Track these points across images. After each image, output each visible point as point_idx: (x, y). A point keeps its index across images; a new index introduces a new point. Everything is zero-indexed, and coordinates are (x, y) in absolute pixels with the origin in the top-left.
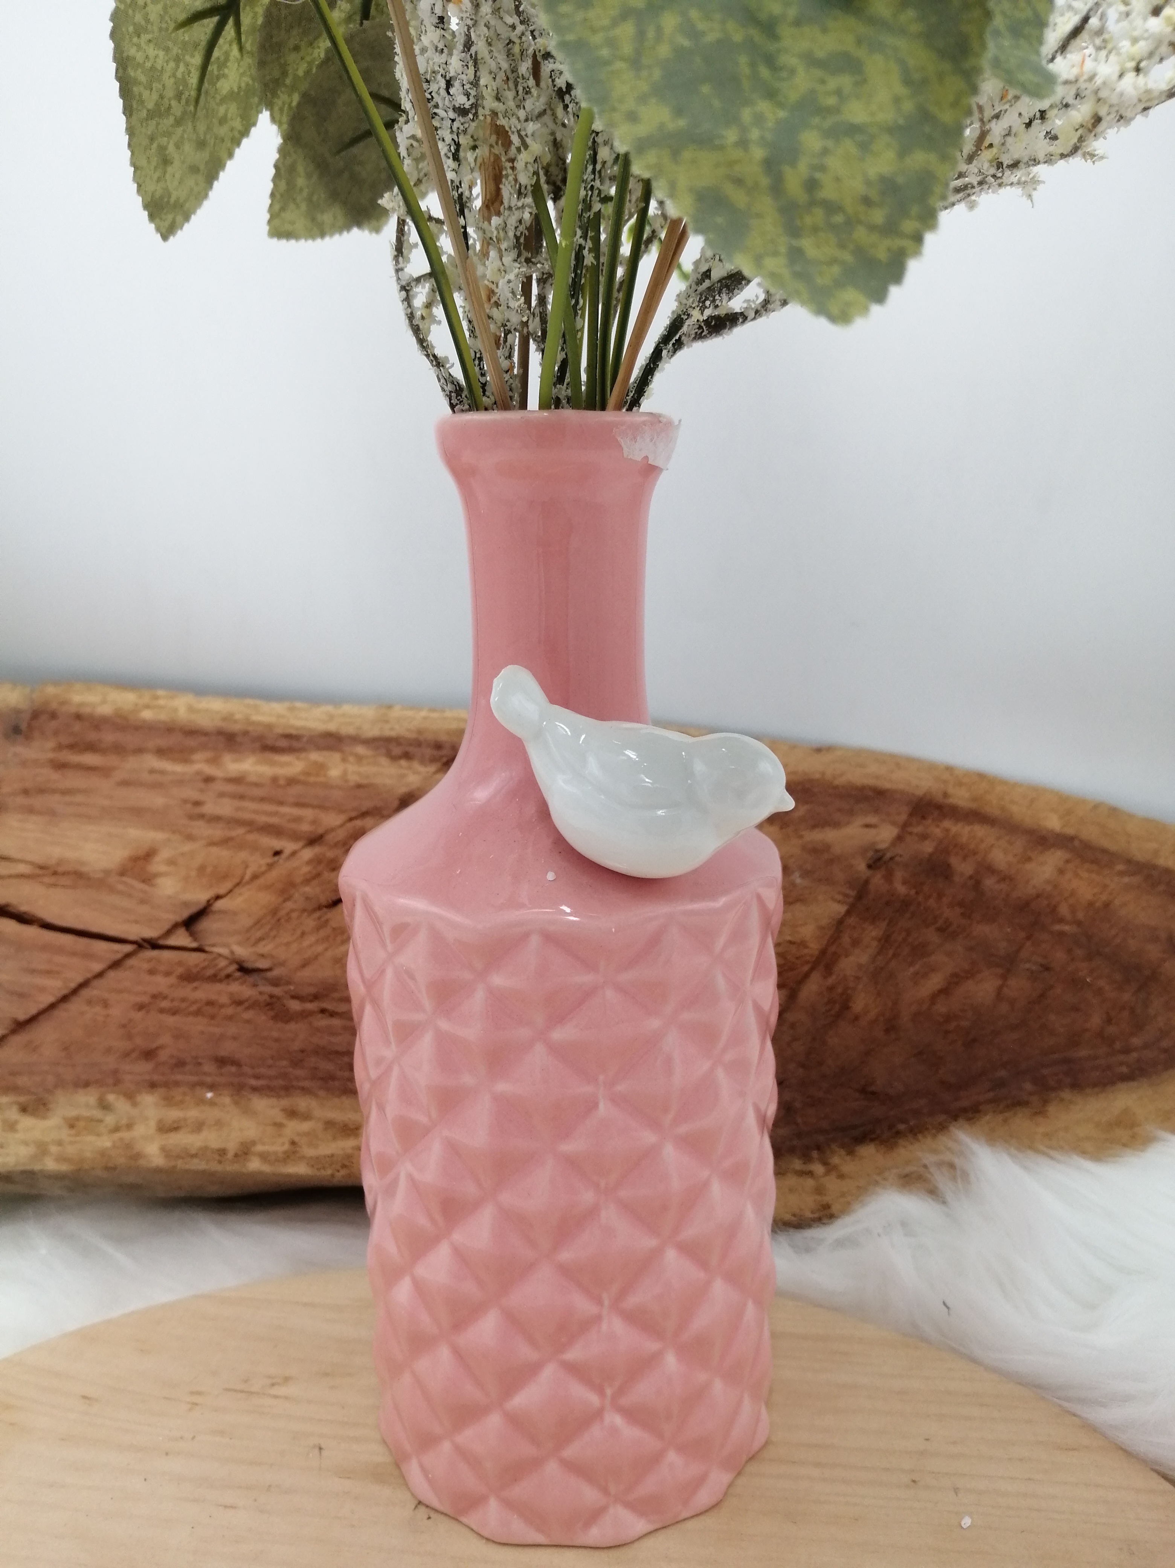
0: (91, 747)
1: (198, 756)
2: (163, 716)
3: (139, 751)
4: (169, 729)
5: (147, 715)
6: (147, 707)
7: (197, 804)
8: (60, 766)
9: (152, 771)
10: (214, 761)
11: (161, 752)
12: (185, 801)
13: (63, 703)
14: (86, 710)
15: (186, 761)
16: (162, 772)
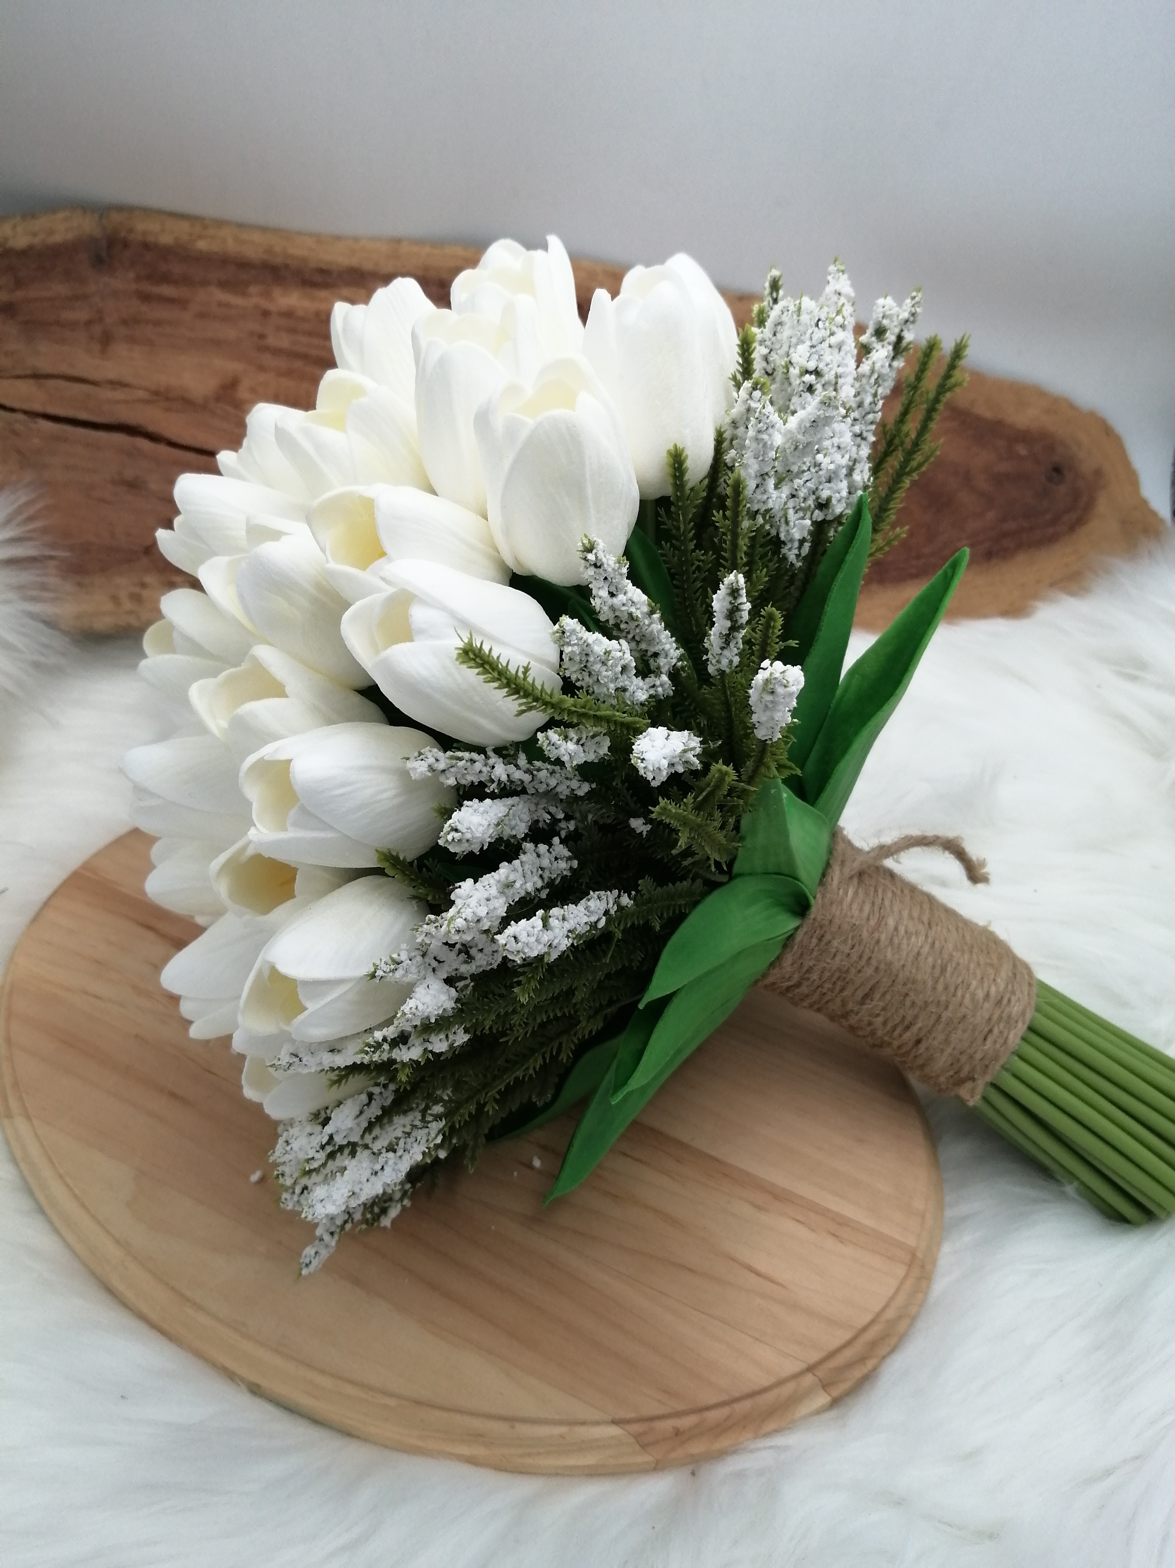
0: (165, 279)
1: (253, 289)
2: (215, 247)
3: (205, 283)
4: (224, 261)
5: (202, 245)
6: (200, 237)
7: (262, 336)
8: (146, 298)
9: (220, 304)
10: (267, 295)
11: (223, 285)
12: (251, 334)
13: (131, 230)
14: (151, 239)
15: (244, 294)
16: (227, 305)
